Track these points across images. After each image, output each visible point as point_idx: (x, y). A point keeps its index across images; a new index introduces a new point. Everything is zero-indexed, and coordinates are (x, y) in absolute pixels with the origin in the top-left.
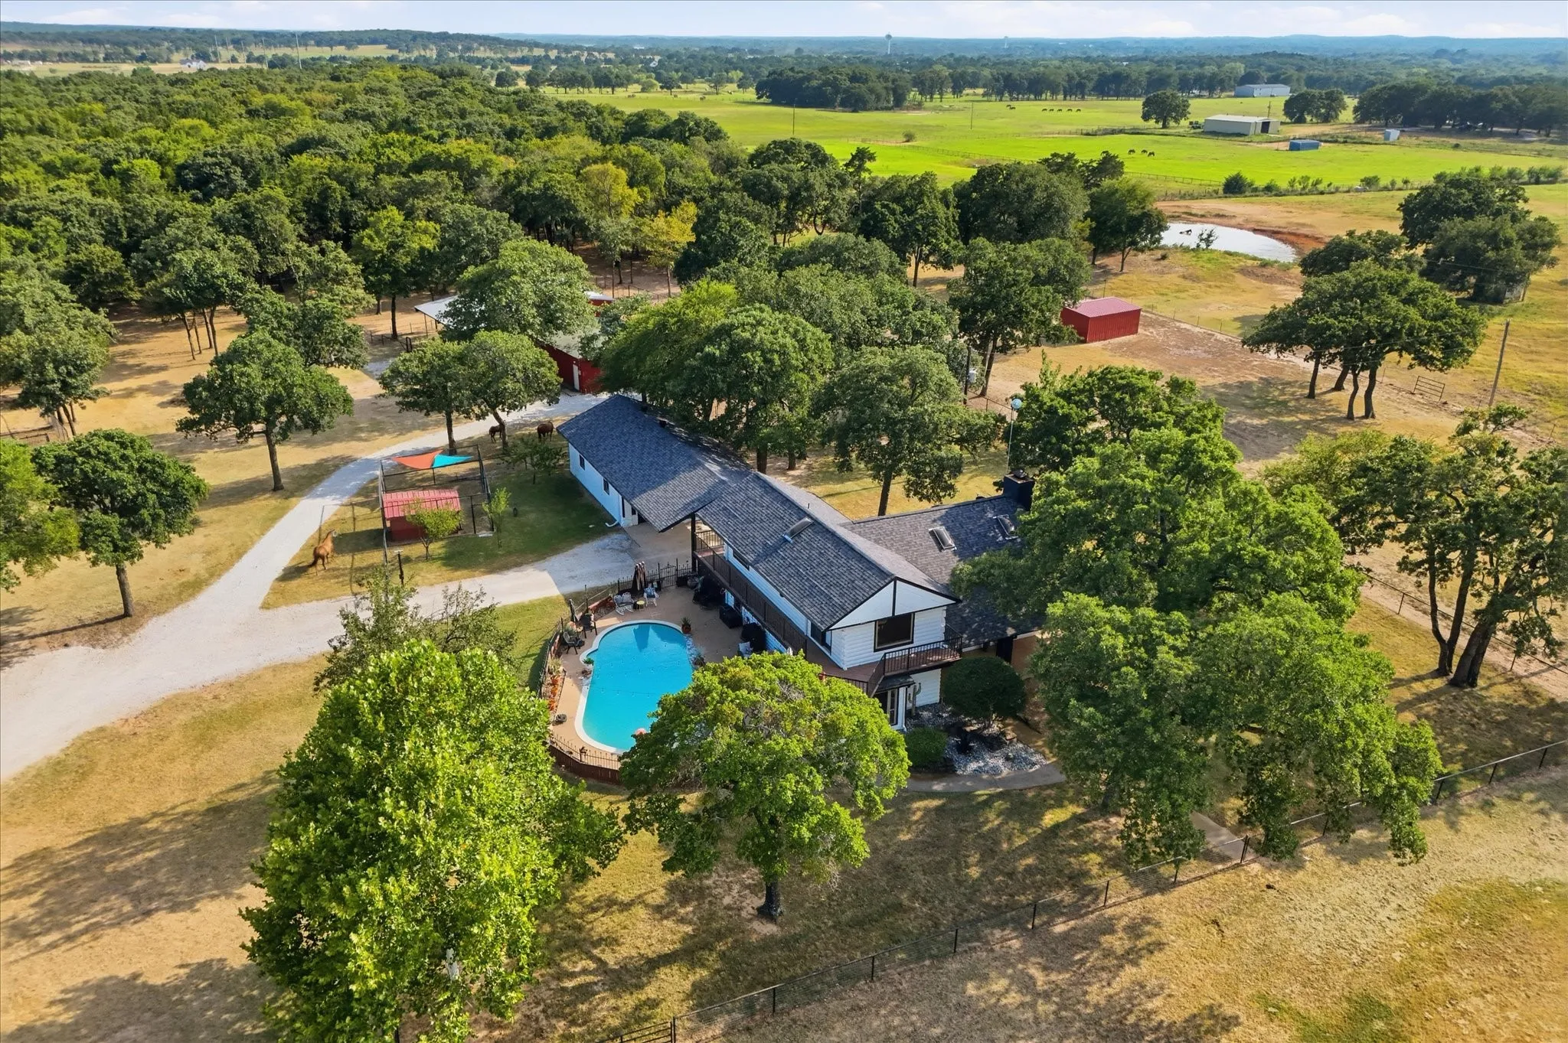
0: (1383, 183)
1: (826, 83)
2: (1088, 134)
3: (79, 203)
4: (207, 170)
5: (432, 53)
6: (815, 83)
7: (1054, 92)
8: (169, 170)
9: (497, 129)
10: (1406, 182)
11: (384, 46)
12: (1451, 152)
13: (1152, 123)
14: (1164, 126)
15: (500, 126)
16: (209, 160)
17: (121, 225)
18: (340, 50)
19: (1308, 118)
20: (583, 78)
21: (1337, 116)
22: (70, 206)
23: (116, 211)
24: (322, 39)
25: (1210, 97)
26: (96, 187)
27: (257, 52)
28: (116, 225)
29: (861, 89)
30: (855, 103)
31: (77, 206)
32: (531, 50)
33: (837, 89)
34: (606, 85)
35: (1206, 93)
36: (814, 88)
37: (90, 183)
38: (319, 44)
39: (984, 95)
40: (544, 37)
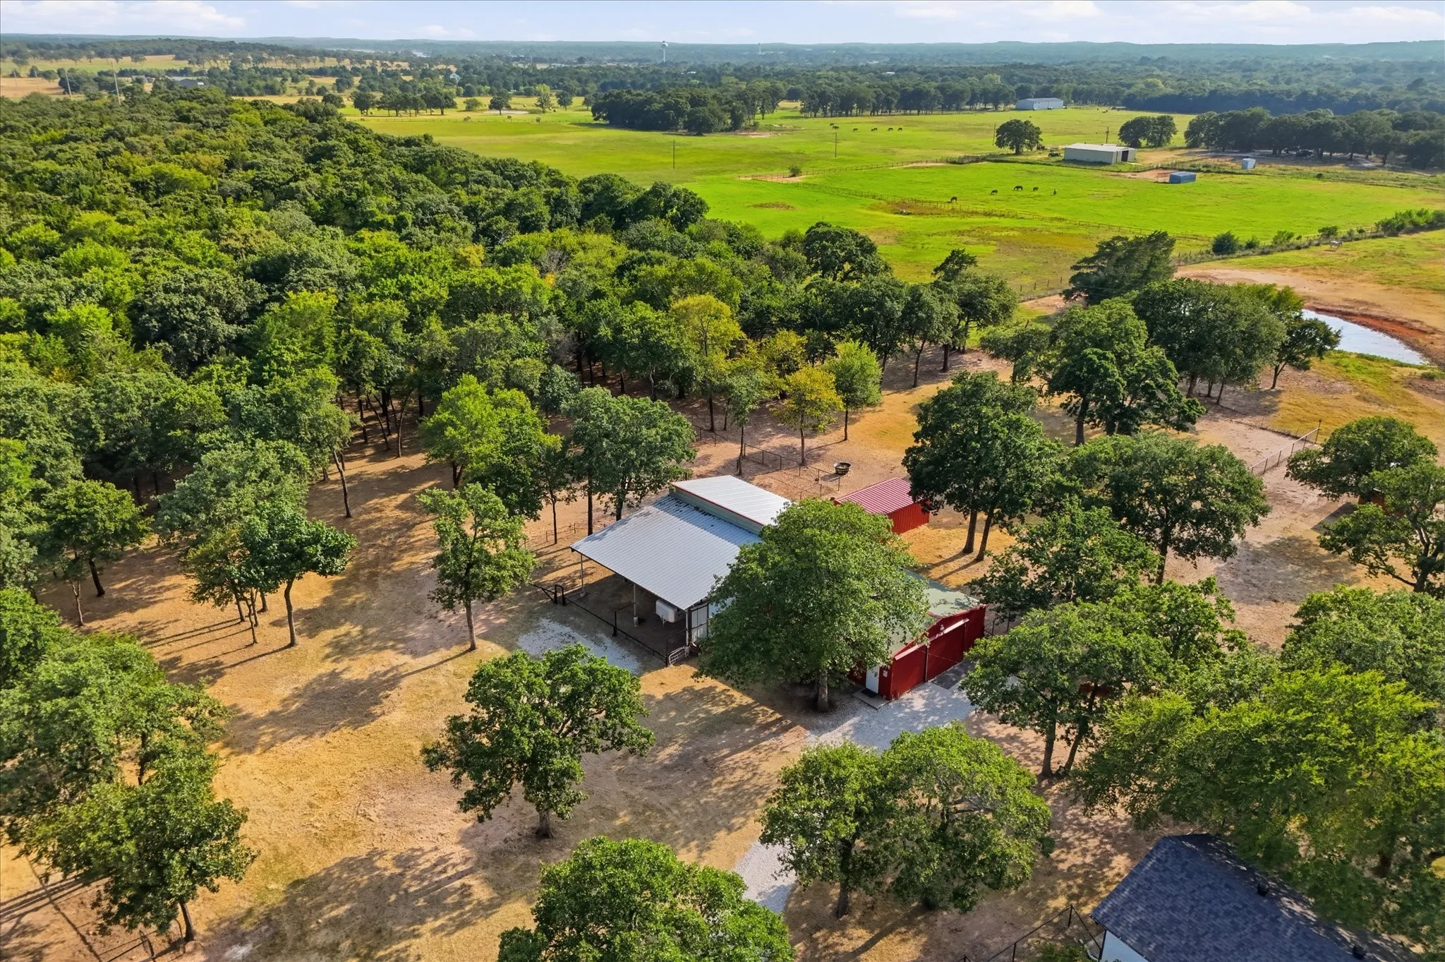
0: (1343, 232)
1: (668, 106)
2: (954, 163)
3: (32, 395)
4: (175, 314)
5: (224, 65)
6: (656, 106)
7: (862, 107)
8: (121, 315)
9: (456, 209)
10: (1361, 231)
11: (171, 57)
12: (1317, 182)
13: (1006, 150)
14: (1018, 153)
15: (458, 204)
16: (176, 299)
17: (97, 424)
18: (127, 62)
19: (1144, 142)
20: (415, 100)
21: (1168, 140)
22: (20, 402)
23: (85, 404)
24: (102, 47)
25: (996, 109)
26: (33, 354)
27: (43, 66)
28: (88, 423)
29: (703, 111)
30: (699, 127)
31: (30, 400)
32: (322, 60)
33: (680, 113)
34: (436, 106)
35: (990, 106)
36: (657, 112)
37: (25, 348)
38: (101, 55)
39: (802, 111)
40: (319, 40)
